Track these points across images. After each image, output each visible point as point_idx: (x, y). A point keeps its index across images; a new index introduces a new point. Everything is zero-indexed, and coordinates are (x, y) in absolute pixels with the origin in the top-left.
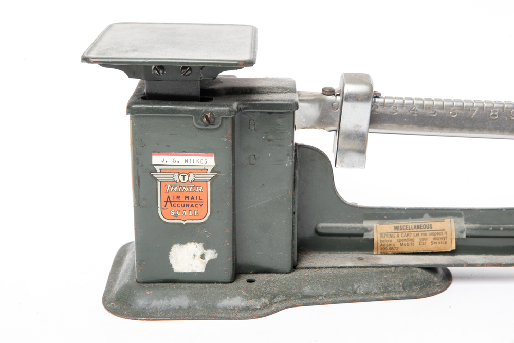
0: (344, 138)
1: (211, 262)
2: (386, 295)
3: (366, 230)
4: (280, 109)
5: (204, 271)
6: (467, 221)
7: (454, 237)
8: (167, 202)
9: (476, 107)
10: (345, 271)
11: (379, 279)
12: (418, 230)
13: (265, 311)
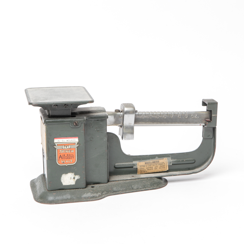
0: (125, 128)
1: (77, 180)
2: (144, 189)
3: (134, 165)
4: (102, 118)
5: (75, 184)
6: (172, 158)
7: (167, 165)
8: (60, 157)
9: (173, 114)
10: (128, 181)
11: (141, 183)
12: (154, 163)
13: (100, 197)
